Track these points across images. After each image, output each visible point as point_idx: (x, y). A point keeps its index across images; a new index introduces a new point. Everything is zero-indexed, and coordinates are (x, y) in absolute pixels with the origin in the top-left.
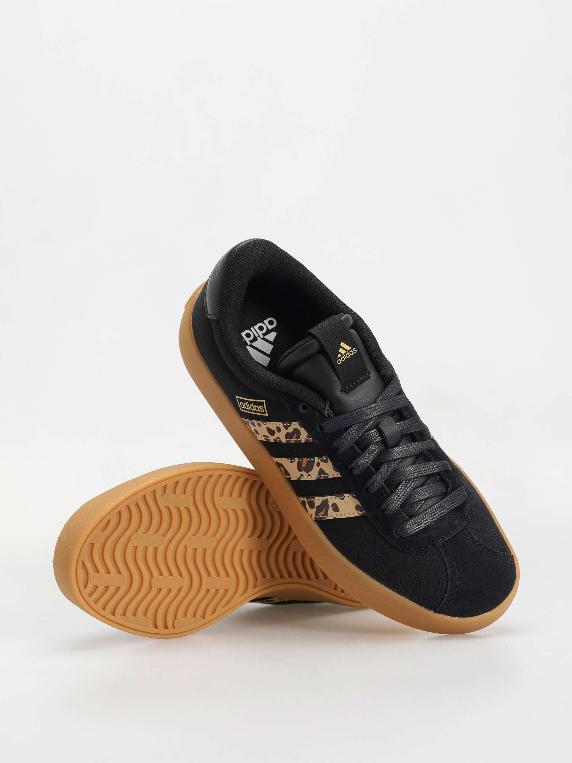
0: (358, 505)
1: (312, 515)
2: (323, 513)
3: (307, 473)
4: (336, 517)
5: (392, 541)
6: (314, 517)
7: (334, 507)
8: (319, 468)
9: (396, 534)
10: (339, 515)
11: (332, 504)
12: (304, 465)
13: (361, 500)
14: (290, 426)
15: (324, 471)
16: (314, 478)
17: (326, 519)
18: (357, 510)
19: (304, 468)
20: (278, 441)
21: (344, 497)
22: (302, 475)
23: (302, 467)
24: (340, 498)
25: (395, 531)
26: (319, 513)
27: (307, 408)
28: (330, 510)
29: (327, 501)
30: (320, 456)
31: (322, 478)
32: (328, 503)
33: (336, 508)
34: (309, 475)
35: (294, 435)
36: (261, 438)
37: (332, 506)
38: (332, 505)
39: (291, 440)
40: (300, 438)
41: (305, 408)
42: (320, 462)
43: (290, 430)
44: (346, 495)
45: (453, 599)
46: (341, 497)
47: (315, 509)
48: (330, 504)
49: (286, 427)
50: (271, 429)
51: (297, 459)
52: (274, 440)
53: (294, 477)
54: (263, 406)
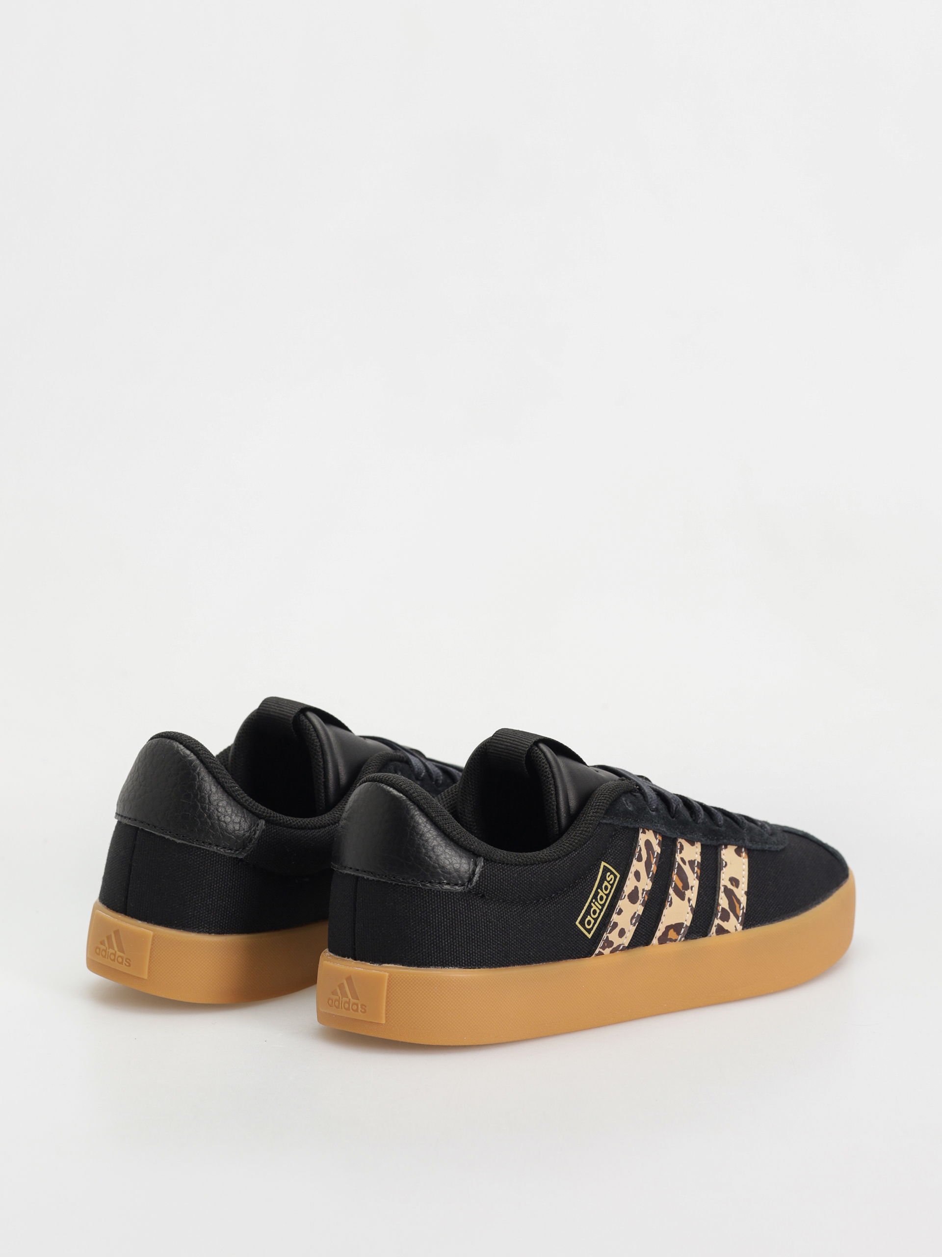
0: (735, 849)
1: (735, 927)
2: (737, 906)
3: (689, 889)
4: (745, 891)
6: (738, 925)
7: (734, 884)
8: (687, 863)
10: (744, 886)
11: (729, 882)
12: (680, 885)
14: (640, 850)
15: (692, 861)
16: (697, 883)
17: (744, 908)
18: (740, 857)
19: (682, 887)
20: (646, 896)
21: (724, 860)
22: (690, 900)
23: (681, 889)
24: (725, 867)
26: (737, 912)
28: (735, 890)
29: (725, 888)
30: (675, 849)
31: (699, 872)
32: (728, 887)
33: (735, 882)
34: (692, 887)
35: (650, 856)
36: (630, 933)
37: (732, 884)
39: (652, 870)
40: (655, 850)
42: (681, 856)
43: (644, 855)
46: (724, 865)
47: (731, 915)
49: (640, 859)
50: (633, 890)
51: (671, 891)
52: (642, 904)
53: (687, 919)
54: (609, 870)
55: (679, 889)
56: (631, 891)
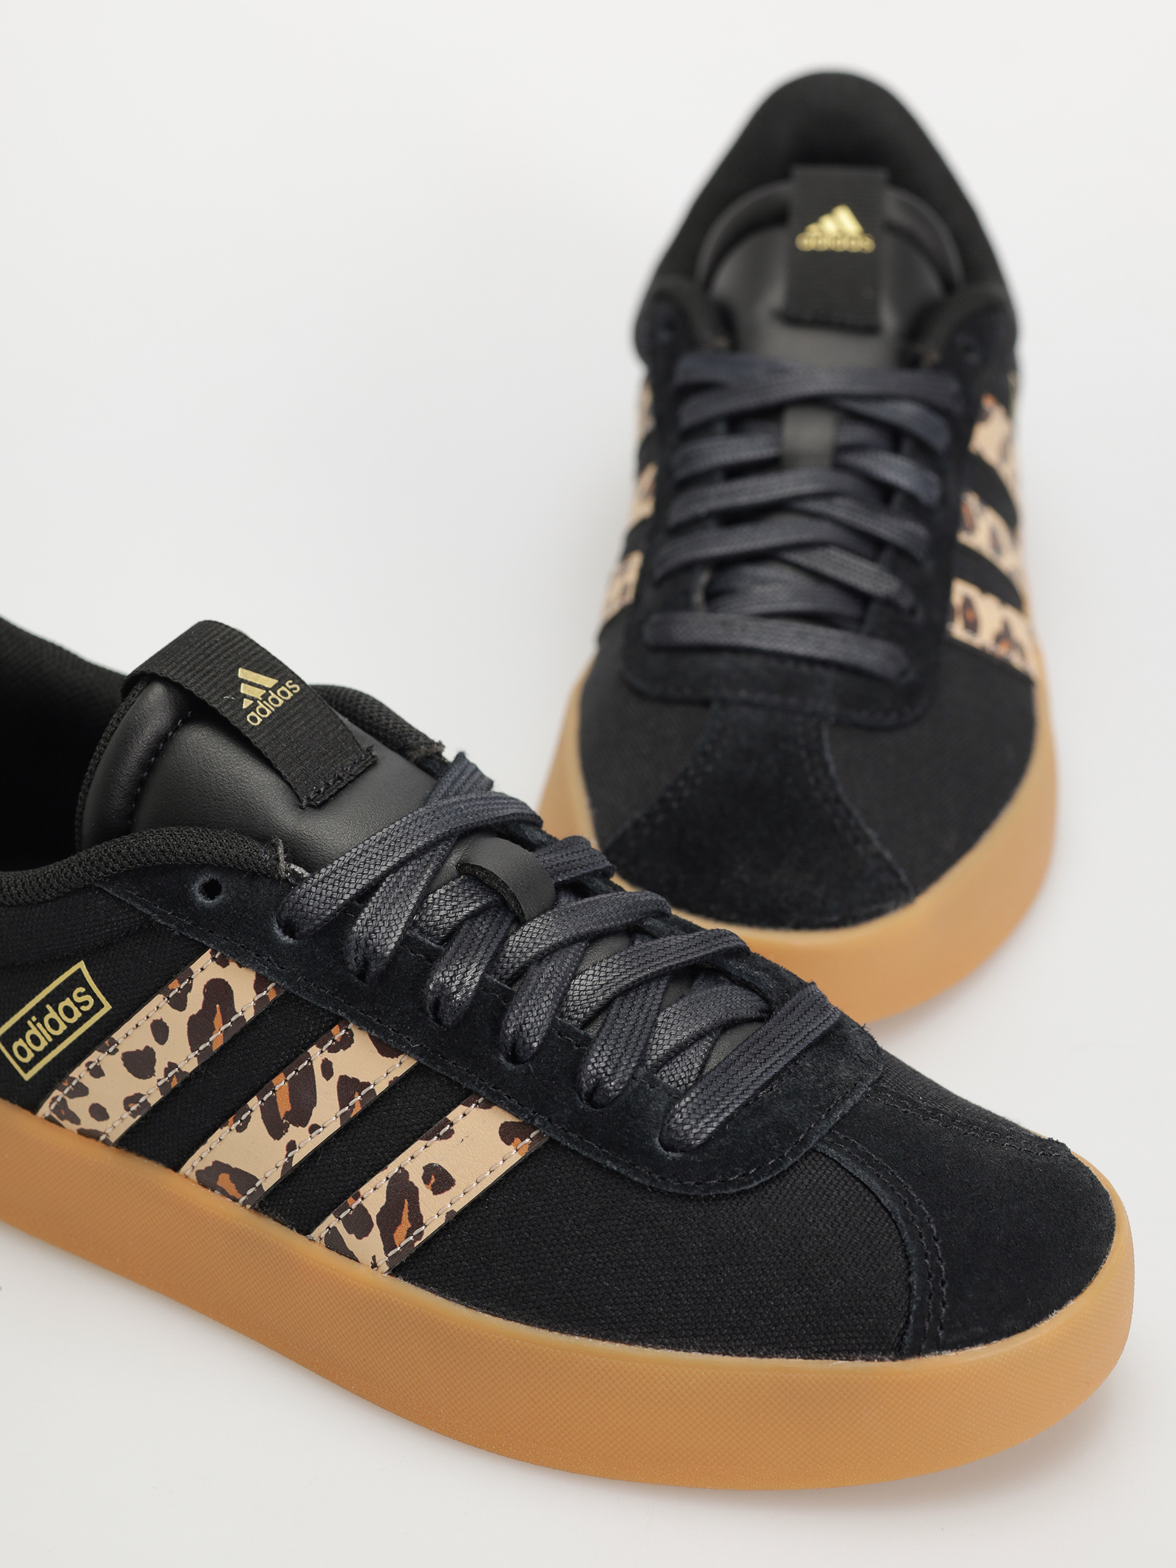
0: (506, 1123)
1: (374, 1258)
2: (406, 1224)
3: (304, 1126)
4: (452, 1211)
5: (663, 1179)
6: (382, 1259)
7: (433, 1181)
8: (335, 1080)
9: (667, 1149)
11: (422, 1171)
12: (284, 1105)
13: (509, 1097)
14: (189, 988)
15: (355, 1080)
16: (335, 1125)
17: (424, 1237)
18: (508, 1144)
19: (287, 1114)
20: (175, 1079)
21: (452, 1124)
22: (291, 1146)
23: (282, 1115)
24: (440, 1138)
25: (657, 1140)
26: (395, 1235)
27: (220, 887)
28: (425, 1193)
29: (402, 1175)
30: (318, 1037)
31: (358, 1109)
32: (411, 1179)
33: (439, 1179)
34: (314, 1128)
35: (215, 1012)
36: (119, 1123)
37: (426, 1179)
38: (423, 1178)
39: (211, 1039)
40: (238, 1008)
41: (211, 890)
42: (331, 1057)
43: (195, 1001)
44: (455, 1115)
45: (943, 1283)
46: (441, 1133)
47: (376, 1231)
48: (416, 1177)
49: (179, 1003)
50: (138, 1051)
51: (254, 1103)
52: (161, 1088)
53: (269, 1176)
54: (85, 984)
55: (278, 1114)
56: (134, 1049)
